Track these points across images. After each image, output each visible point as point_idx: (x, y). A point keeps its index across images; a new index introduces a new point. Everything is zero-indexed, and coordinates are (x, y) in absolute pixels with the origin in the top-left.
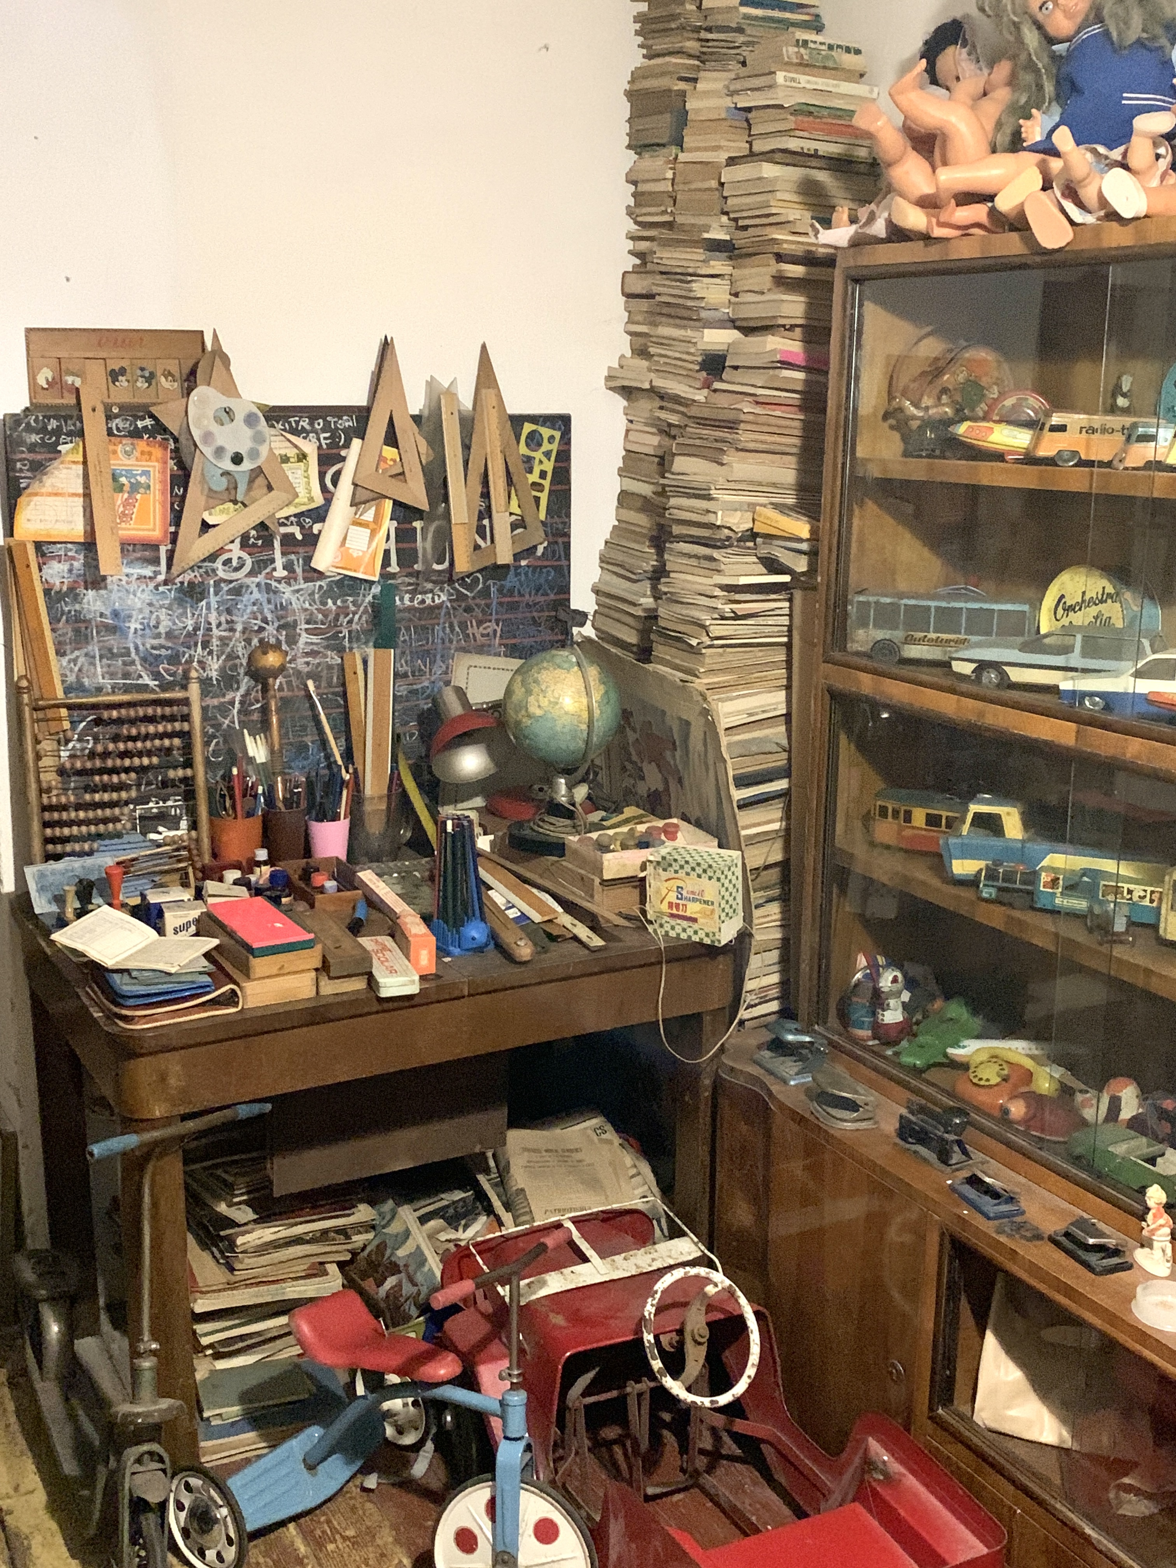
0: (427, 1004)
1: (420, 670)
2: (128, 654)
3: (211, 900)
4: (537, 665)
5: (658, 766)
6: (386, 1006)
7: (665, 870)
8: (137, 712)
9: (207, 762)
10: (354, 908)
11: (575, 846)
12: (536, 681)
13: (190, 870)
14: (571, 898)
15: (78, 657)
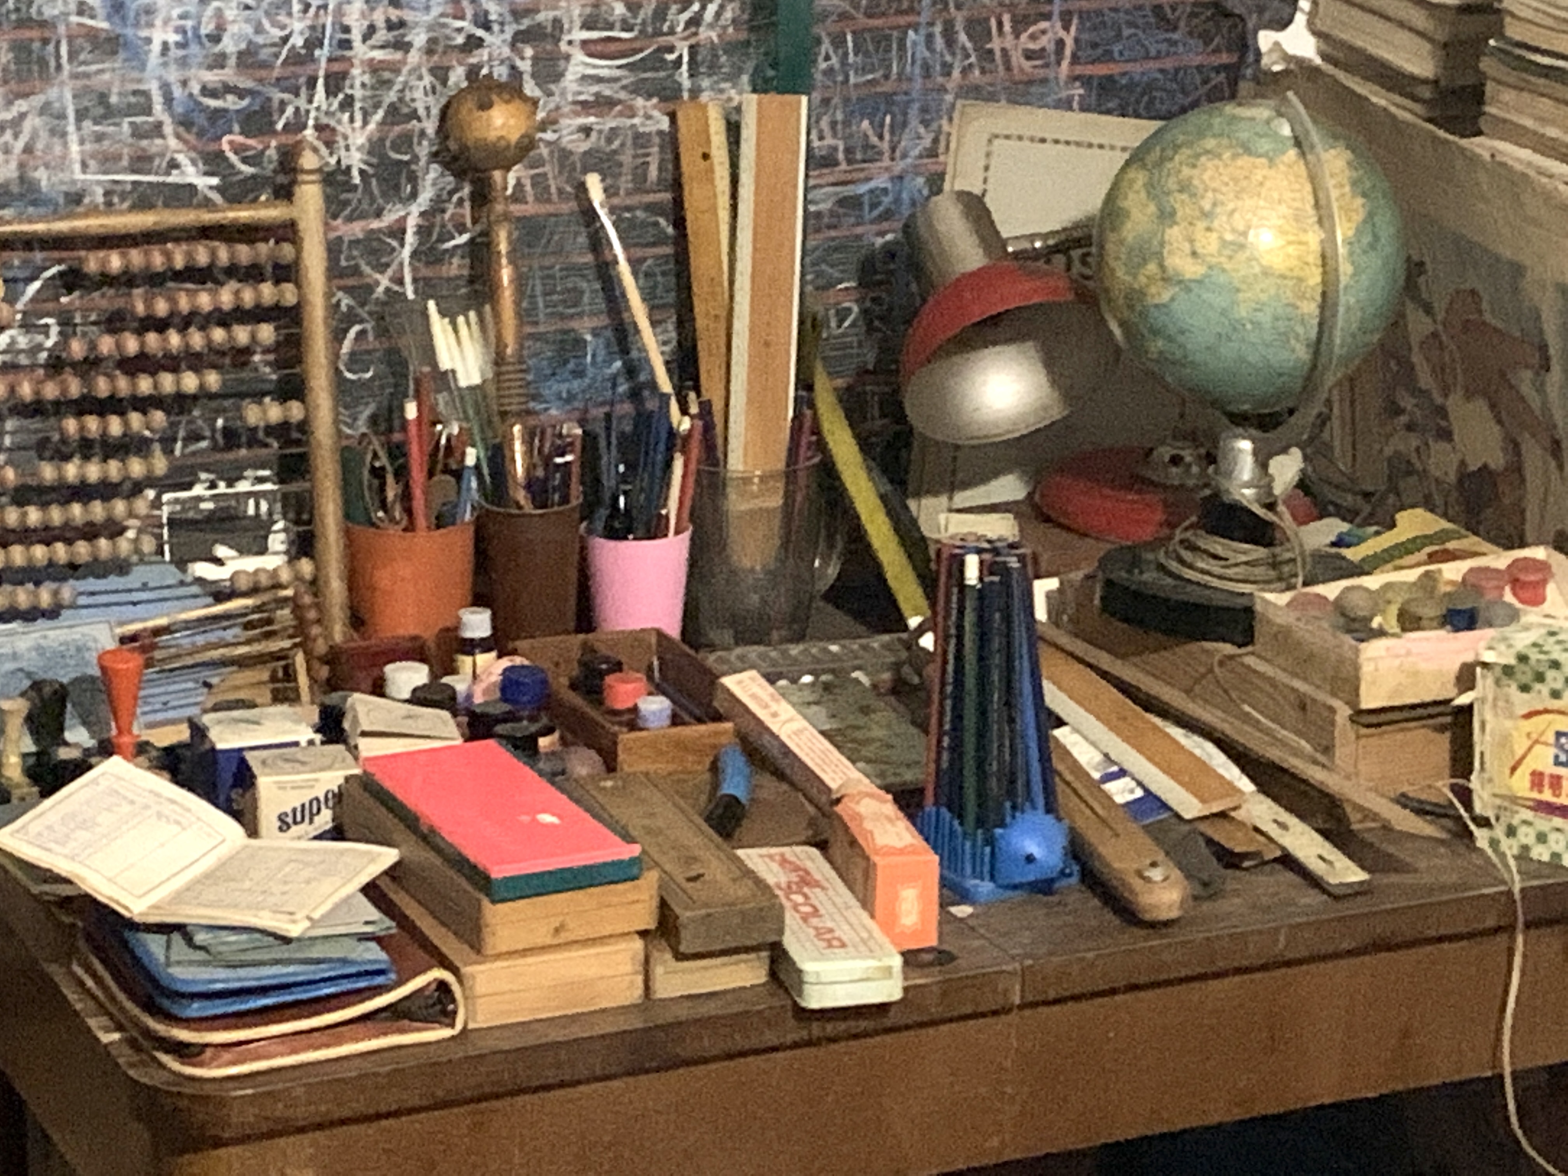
0: (922, 1025)
1: (867, 146)
2: (147, 110)
3: (369, 748)
4: (1189, 144)
5: (1493, 406)
6: (816, 1029)
7: (1525, 688)
8: (168, 256)
9: (341, 387)
10: (715, 768)
11: (1281, 619)
12: (1185, 187)
13: (300, 660)
14: (1274, 754)
15: (22, 116)
